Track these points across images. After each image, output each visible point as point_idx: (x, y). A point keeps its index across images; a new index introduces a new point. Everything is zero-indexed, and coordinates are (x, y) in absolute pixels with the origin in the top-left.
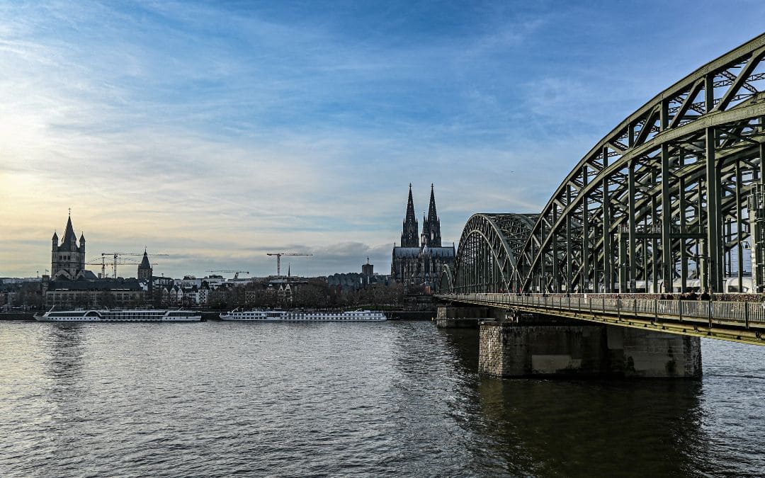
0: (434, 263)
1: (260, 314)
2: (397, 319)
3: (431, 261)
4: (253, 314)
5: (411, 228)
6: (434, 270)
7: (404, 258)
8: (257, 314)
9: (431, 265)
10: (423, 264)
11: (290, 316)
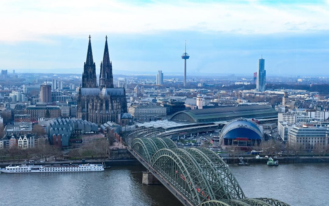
0: (112, 103)
1: (27, 169)
2: (109, 168)
3: (110, 102)
4: (22, 169)
5: (90, 70)
6: (112, 108)
7: (88, 96)
8: (25, 169)
9: (110, 105)
10: (104, 105)
11: (46, 169)
